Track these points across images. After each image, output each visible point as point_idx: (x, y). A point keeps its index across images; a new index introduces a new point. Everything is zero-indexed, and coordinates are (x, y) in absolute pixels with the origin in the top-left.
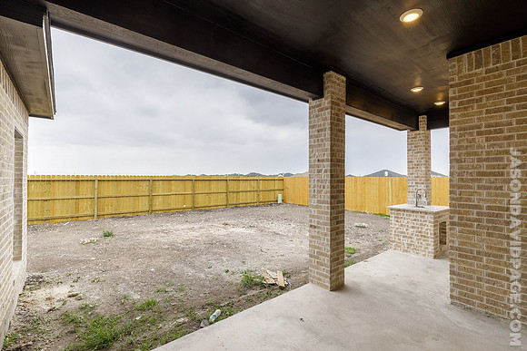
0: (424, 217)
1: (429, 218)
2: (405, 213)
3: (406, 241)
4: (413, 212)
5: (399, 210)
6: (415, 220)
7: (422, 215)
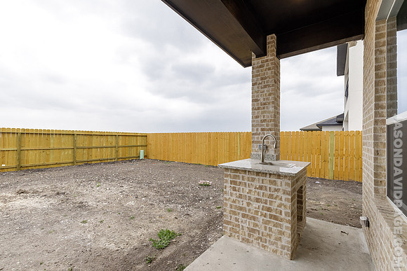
0: (274, 183)
1: (284, 185)
2: (246, 176)
3: (248, 224)
4: (258, 173)
5: (237, 170)
6: (261, 188)
7: (273, 179)
